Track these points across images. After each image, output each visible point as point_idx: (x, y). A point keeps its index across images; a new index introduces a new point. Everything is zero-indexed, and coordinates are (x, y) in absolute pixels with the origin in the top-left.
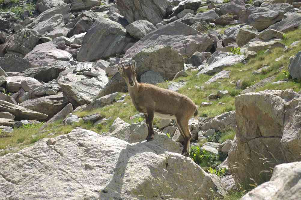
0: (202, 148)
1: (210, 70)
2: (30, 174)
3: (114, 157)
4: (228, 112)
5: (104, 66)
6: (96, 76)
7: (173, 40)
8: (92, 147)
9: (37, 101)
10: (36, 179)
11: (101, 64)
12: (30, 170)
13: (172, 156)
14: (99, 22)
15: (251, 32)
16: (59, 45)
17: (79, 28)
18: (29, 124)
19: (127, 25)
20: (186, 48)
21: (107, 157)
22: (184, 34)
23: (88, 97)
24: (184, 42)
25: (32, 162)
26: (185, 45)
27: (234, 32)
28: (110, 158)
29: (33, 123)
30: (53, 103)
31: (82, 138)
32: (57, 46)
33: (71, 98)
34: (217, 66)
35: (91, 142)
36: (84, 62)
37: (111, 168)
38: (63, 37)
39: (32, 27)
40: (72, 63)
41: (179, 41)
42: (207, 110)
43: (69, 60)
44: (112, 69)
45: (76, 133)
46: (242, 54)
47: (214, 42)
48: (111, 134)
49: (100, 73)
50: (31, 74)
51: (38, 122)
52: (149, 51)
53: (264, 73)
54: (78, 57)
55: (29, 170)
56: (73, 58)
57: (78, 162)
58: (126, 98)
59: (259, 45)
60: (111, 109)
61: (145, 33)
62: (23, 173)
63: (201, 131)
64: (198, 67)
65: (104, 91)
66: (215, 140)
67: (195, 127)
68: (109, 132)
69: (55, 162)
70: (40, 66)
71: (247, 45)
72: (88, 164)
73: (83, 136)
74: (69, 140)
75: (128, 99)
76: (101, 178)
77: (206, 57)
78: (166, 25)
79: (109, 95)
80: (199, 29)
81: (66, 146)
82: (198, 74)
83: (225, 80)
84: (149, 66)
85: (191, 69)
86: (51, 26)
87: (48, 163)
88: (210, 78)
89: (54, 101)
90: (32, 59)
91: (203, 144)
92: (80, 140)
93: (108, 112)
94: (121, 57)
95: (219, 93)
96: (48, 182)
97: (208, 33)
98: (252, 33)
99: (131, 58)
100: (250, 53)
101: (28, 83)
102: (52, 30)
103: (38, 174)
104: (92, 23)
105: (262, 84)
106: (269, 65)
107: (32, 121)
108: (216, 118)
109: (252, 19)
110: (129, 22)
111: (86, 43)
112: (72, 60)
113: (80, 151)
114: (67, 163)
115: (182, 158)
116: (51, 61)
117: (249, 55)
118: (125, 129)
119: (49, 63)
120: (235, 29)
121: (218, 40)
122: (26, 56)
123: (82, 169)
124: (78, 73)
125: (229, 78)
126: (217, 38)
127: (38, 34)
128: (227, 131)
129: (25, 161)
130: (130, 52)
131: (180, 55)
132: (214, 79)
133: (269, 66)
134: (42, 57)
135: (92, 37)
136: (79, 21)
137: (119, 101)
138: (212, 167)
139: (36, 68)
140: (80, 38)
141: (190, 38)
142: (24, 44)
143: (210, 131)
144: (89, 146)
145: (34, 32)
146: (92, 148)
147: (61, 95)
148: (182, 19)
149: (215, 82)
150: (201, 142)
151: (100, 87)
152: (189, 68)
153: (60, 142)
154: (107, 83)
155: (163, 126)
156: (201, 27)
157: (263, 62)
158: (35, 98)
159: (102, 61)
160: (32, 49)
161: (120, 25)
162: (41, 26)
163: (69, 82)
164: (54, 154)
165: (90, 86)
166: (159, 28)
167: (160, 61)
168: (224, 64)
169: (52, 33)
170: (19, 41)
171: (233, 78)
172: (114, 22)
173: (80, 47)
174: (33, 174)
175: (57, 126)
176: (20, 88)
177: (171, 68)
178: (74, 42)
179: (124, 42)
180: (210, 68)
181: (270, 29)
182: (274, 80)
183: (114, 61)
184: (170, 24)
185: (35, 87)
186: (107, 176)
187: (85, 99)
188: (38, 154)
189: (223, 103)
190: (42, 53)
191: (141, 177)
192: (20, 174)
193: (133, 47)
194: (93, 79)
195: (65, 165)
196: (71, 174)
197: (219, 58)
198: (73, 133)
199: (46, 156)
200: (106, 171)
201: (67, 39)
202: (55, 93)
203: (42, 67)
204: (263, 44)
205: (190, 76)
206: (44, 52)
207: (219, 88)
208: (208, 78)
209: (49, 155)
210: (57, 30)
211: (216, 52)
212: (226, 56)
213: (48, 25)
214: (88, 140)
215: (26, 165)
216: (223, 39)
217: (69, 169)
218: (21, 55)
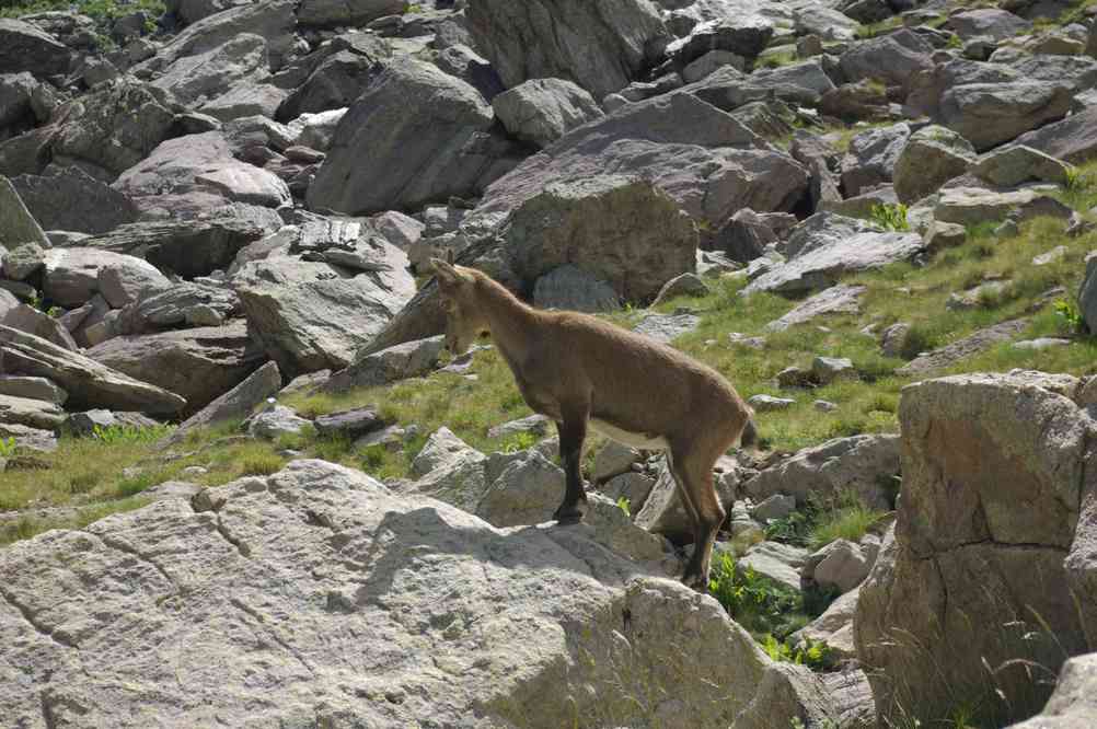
0: (744, 562)
1: (790, 279)
2: (122, 611)
3: (436, 575)
4: (848, 439)
5: (405, 237)
6: (372, 271)
7: (661, 161)
8: (357, 531)
9: (151, 345)
10: (144, 634)
11: (391, 229)
12: (127, 598)
13: (649, 586)
14: (398, 76)
15: (950, 151)
16: (246, 148)
17: (322, 92)
18: (115, 426)
19: (499, 92)
20: (707, 192)
21: (411, 572)
22: (705, 142)
23: (337, 343)
24: (702, 170)
25: (133, 569)
26: (702, 181)
27: (888, 148)
28: (418, 576)
29: (128, 423)
30: (208, 356)
31: (322, 495)
32: (237, 148)
33: (277, 343)
34: (818, 268)
35: (355, 511)
36: (332, 214)
37: (422, 612)
38: (262, 119)
39: (151, 73)
40: (289, 217)
41: (681, 166)
42: (772, 427)
43: (278, 203)
44: (433, 248)
45: (301, 473)
46: (911, 231)
47: (809, 178)
48: (416, 485)
49: (386, 260)
50: (136, 244)
51: (149, 420)
52: (571, 192)
53: (987, 304)
54: (309, 194)
55: (121, 597)
56: (290, 199)
57: (302, 581)
58: (477, 358)
59: (978, 201)
60: (418, 395)
61: (562, 126)
62: (98, 607)
63: (743, 500)
64: (746, 266)
65: (397, 328)
66: (794, 535)
67: (725, 482)
68: (406, 477)
69: (216, 574)
70: (172, 216)
71: (933, 196)
72: (340, 594)
73: (325, 487)
74: (273, 497)
75: (482, 363)
76: (381, 645)
77: (777, 231)
78: (642, 104)
79: (418, 341)
80: (758, 125)
81: (264, 518)
82: (746, 291)
83: (842, 320)
84: (570, 248)
85: (719, 272)
86: (219, 74)
87: (192, 579)
88: (791, 308)
89: (213, 348)
90: (143, 189)
91: (747, 545)
92: (316, 500)
93: (409, 406)
94: (466, 208)
95: (817, 363)
96: (187, 646)
97: (790, 145)
98: (951, 155)
99: (507, 214)
100: (942, 227)
101: (121, 275)
102: (225, 89)
103: (152, 615)
104: (371, 75)
105: (978, 346)
106: (1009, 278)
107: (129, 416)
108: (800, 457)
109: (953, 103)
110: (504, 80)
111: (345, 146)
112: (288, 203)
113: (310, 540)
114: (262, 582)
115: (683, 597)
116: (212, 202)
117: (939, 236)
118: (467, 470)
119: (204, 211)
120: (890, 138)
121: (826, 169)
122: (123, 177)
123: (317, 607)
124: (307, 252)
125: (860, 314)
126: (822, 163)
127: (171, 99)
128: (840, 506)
129: (109, 563)
130: (503, 191)
131: (683, 216)
132: (804, 313)
133: (1010, 282)
134: (179, 186)
135: (369, 127)
136: (323, 66)
137: (449, 367)
138: (774, 636)
139: (157, 224)
140: (323, 127)
141: (723, 158)
142: (119, 132)
143: (774, 502)
144: (347, 527)
145: (158, 93)
146: (358, 533)
147: (238, 328)
148: (697, 84)
149: (807, 322)
150: (741, 540)
151: (382, 309)
152: (713, 265)
153: (240, 502)
154: (412, 296)
155: (608, 472)
156: (767, 119)
157: (988, 263)
158: (143, 333)
159: (397, 218)
160: (146, 155)
161: (474, 89)
162: (182, 73)
163: (271, 283)
164: (215, 545)
165: (347, 305)
166: (614, 113)
167: (610, 232)
168: (843, 261)
169: (224, 101)
170: (101, 120)
171: (875, 315)
172: (450, 79)
173: (319, 159)
174: (136, 614)
175: (220, 442)
176: (94, 292)
177: (649, 261)
178: (300, 141)
179: (482, 153)
180: (792, 271)
181: (1021, 146)
182: (1023, 333)
183: (440, 221)
184: (654, 100)
185: (147, 292)
186: (407, 642)
187: (327, 351)
188: (157, 542)
189: (829, 404)
190: (181, 172)
191: (529, 653)
192: (87, 610)
193: (513, 173)
194: (362, 279)
195: (255, 589)
196: (276, 624)
197: (827, 237)
198: (291, 474)
199: (186, 551)
200: (402, 623)
201: (275, 126)
202: (217, 320)
203: (179, 221)
204: (991, 197)
205: (715, 294)
206: (187, 169)
207: (819, 346)
208: (783, 308)
209: (197, 549)
210: (242, 90)
211: (817, 214)
212: (851, 231)
213: (211, 71)
214: (344, 504)
215: (113, 577)
216: (845, 168)
217: (267, 605)
218: (103, 173)
